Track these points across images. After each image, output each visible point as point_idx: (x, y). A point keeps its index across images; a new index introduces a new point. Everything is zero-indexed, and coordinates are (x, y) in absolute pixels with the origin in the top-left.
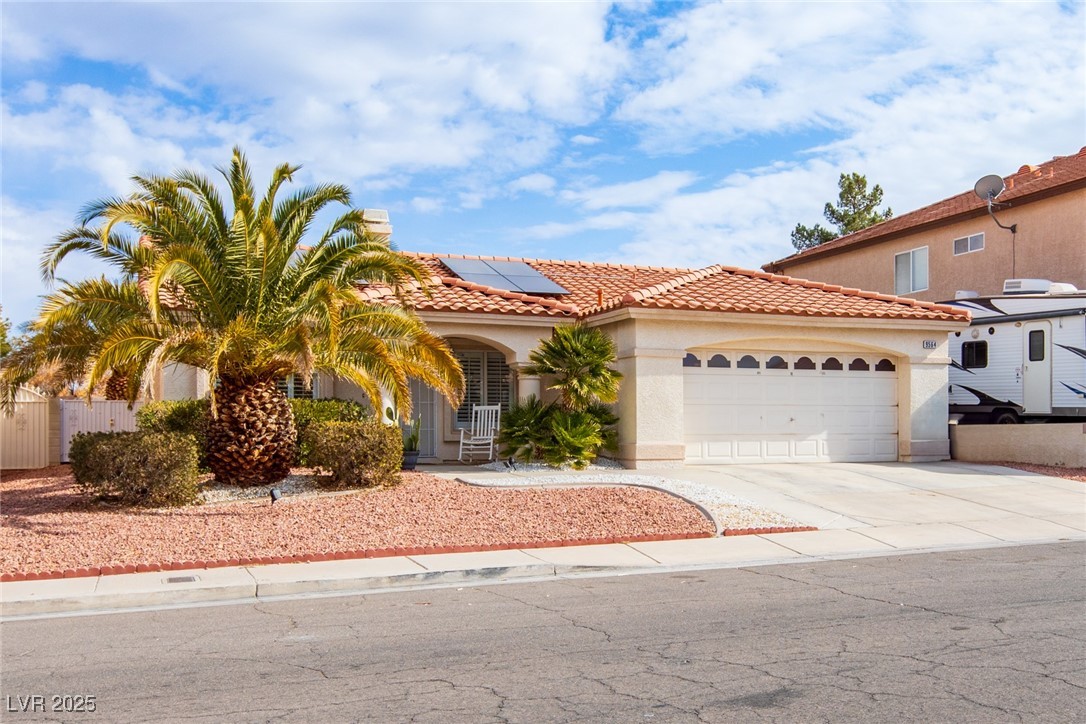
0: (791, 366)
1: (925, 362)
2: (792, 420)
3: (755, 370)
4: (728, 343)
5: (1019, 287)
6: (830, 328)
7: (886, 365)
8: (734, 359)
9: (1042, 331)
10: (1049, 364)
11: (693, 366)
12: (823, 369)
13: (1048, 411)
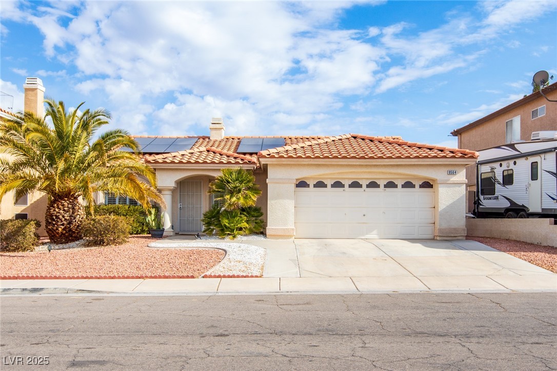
0: (364, 186)
1: (448, 182)
2: (364, 215)
3: (342, 189)
4: (324, 175)
5: (538, 136)
6: (384, 165)
7: (427, 185)
8: (329, 183)
9: (537, 162)
10: (540, 182)
11: (305, 187)
12: (385, 187)
13: (540, 211)
